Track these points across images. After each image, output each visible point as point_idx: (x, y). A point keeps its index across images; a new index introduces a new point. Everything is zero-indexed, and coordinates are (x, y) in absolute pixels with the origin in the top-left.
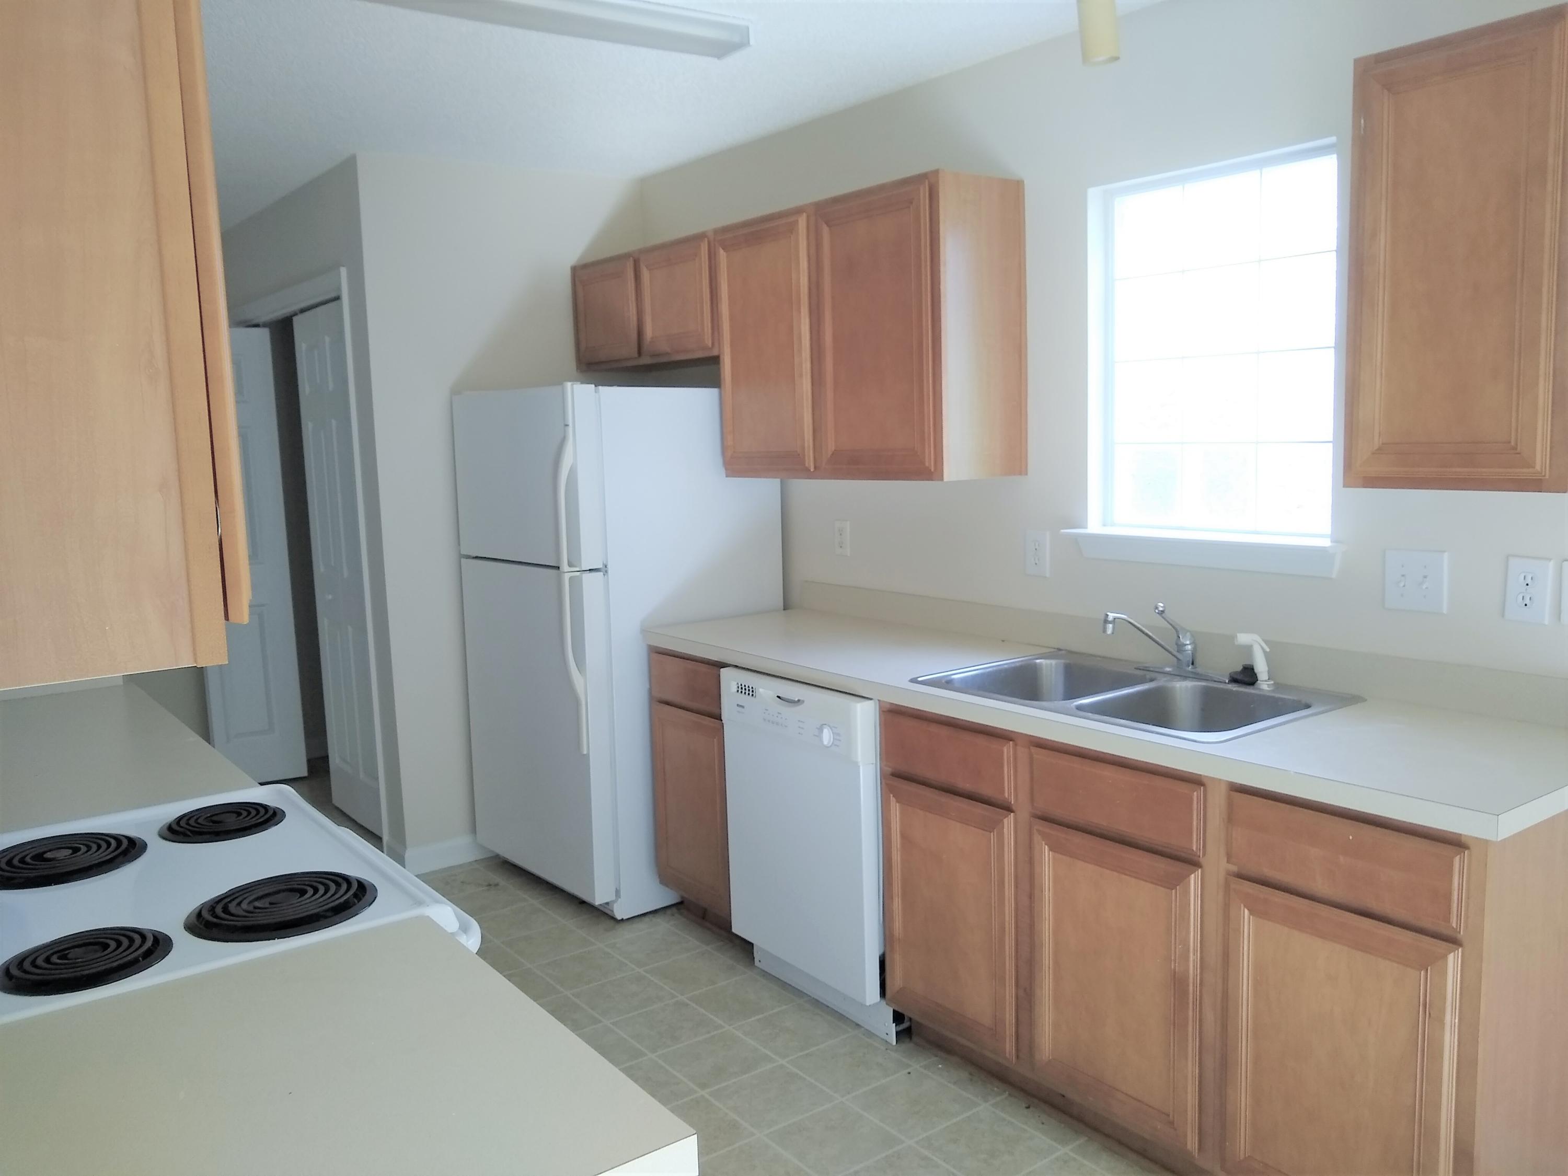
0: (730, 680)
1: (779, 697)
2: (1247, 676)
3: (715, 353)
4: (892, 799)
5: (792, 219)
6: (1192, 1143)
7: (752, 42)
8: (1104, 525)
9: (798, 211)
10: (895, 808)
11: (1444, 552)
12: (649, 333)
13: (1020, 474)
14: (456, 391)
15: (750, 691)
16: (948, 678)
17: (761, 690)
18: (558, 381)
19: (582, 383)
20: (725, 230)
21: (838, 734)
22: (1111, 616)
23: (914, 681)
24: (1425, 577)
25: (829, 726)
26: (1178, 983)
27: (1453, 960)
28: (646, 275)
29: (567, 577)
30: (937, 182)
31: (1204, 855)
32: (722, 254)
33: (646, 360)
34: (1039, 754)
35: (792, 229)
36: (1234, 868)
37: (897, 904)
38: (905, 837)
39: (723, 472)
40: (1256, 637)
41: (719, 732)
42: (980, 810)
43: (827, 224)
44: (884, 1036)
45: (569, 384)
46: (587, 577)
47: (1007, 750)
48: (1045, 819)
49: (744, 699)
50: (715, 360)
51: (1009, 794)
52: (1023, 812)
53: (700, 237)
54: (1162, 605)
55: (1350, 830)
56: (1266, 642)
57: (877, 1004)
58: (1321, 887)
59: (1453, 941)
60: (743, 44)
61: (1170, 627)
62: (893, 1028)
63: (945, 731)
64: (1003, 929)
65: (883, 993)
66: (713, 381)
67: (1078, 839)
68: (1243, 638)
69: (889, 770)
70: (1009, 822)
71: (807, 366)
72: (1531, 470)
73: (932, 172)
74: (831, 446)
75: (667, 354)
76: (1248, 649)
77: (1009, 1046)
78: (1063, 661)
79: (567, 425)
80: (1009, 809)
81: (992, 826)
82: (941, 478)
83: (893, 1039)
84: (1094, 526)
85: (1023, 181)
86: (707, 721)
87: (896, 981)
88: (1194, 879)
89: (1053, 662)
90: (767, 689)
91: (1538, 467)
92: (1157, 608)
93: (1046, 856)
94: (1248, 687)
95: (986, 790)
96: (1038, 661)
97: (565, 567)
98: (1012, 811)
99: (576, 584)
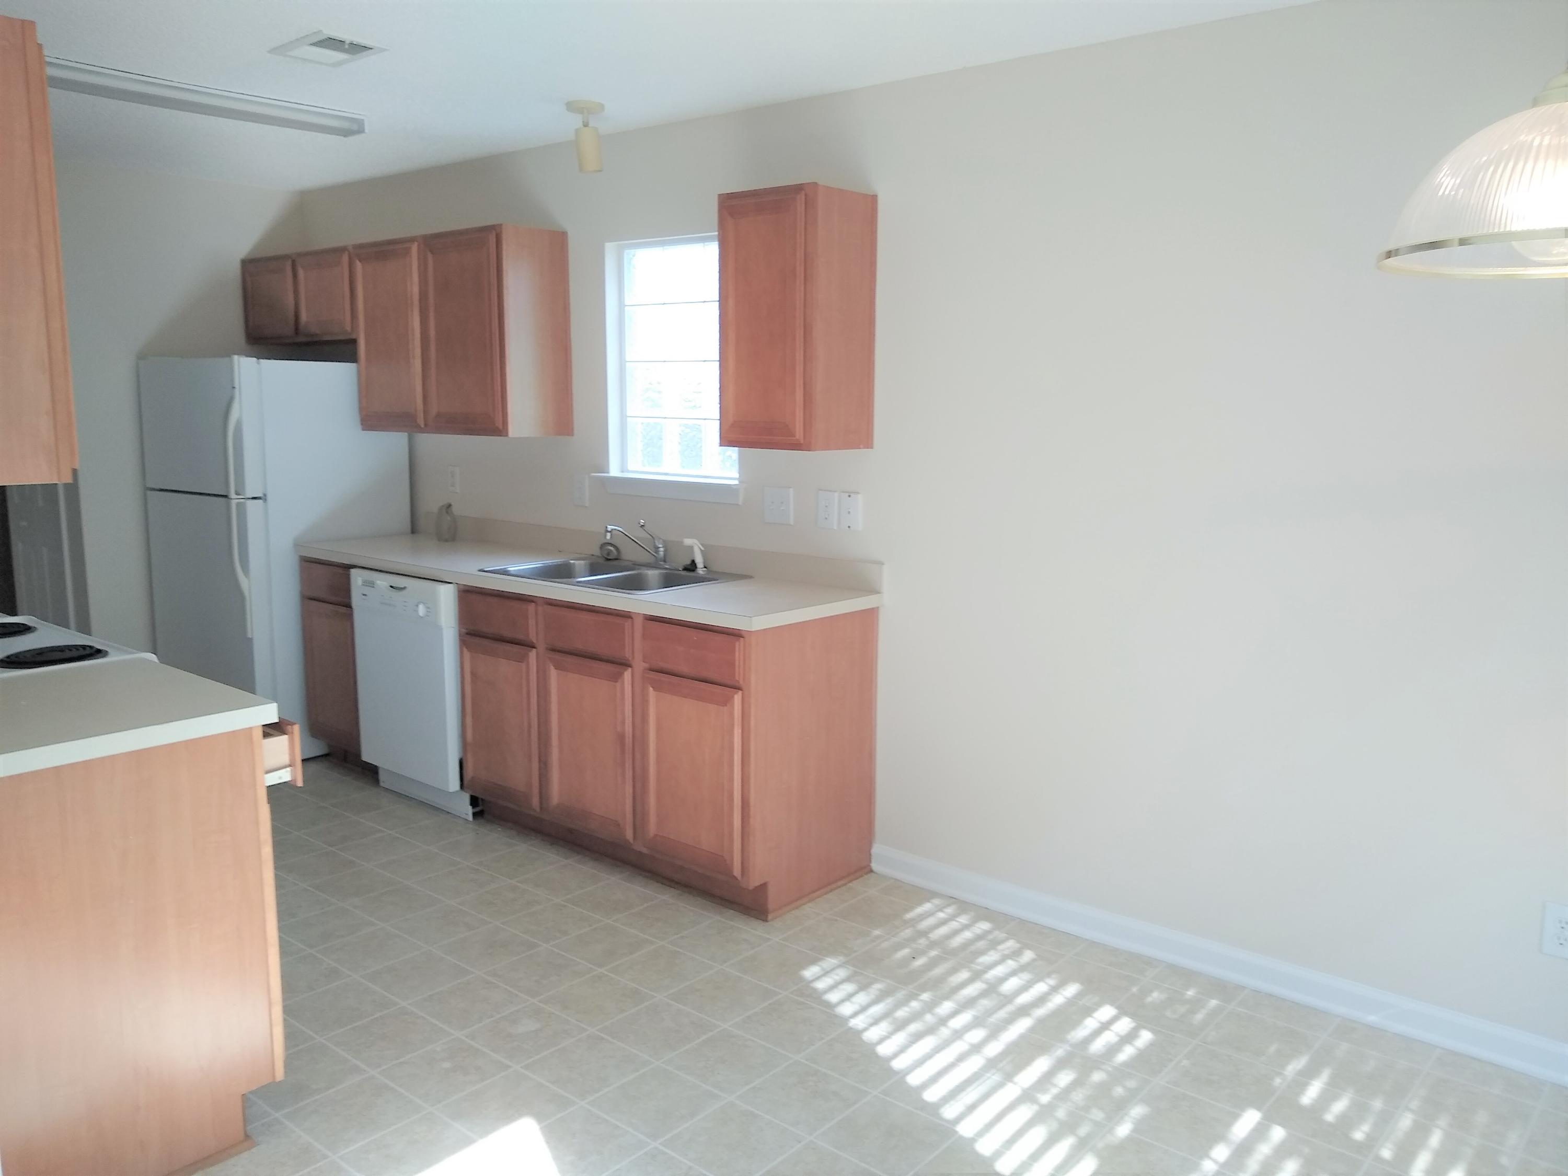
0: (357, 578)
1: (391, 587)
2: (692, 567)
3: (354, 337)
4: (465, 649)
5: (407, 245)
6: (629, 835)
7: (367, 130)
8: (623, 472)
9: (412, 240)
10: (467, 654)
11: (791, 488)
12: (304, 317)
13: (568, 435)
14: (141, 357)
15: (371, 584)
16: (505, 570)
17: (378, 582)
18: (228, 353)
19: (247, 356)
20: (361, 246)
21: (429, 608)
22: (610, 528)
23: (480, 571)
24: (782, 503)
25: (423, 603)
26: (621, 738)
27: (737, 698)
28: (301, 273)
29: (234, 503)
30: (501, 232)
31: (633, 658)
32: (359, 265)
33: (301, 339)
34: (549, 609)
35: (407, 252)
36: (647, 665)
37: (469, 720)
38: (474, 674)
39: (359, 427)
40: (696, 541)
41: (349, 617)
42: (516, 648)
43: (432, 252)
44: (464, 816)
45: (236, 357)
46: (250, 502)
47: (531, 608)
48: (554, 650)
49: (366, 590)
50: (353, 342)
51: (533, 637)
52: (541, 646)
53: (343, 250)
54: (643, 521)
55: (695, 635)
56: (702, 545)
57: (457, 791)
58: (684, 669)
59: (738, 688)
60: (361, 131)
61: (651, 537)
62: (469, 810)
63: (495, 600)
64: (530, 726)
65: (462, 786)
66: (351, 357)
67: (570, 659)
68: (688, 542)
69: (464, 631)
70: (533, 654)
71: (418, 352)
72: (794, 438)
73: (498, 225)
74: (434, 411)
75: (317, 335)
76: (691, 548)
77: (535, 801)
78: (588, 561)
79: (234, 388)
80: (533, 647)
81: (522, 659)
82: (507, 435)
83: (470, 818)
84: (614, 471)
85: (567, 233)
86: (343, 610)
87: (469, 773)
88: (627, 674)
89: (582, 562)
90: (382, 581)
91: (797, 437)
92: (639, 524)
93: (553, 673)
94: (691, 572)
95: (520, 636)
96: (572, 562)
97: (233, 496)
98: (534, 647)
99: (241, 509)
